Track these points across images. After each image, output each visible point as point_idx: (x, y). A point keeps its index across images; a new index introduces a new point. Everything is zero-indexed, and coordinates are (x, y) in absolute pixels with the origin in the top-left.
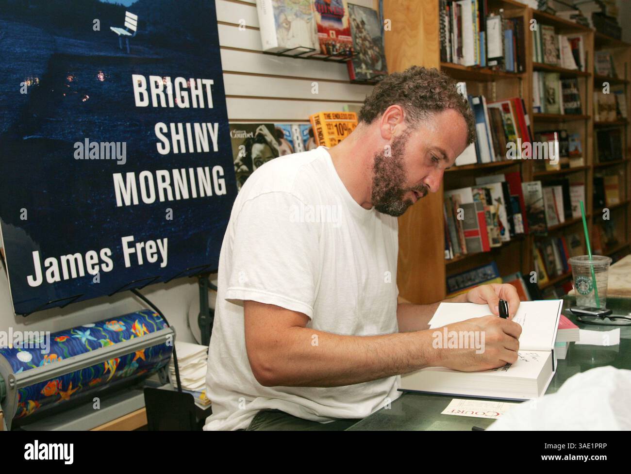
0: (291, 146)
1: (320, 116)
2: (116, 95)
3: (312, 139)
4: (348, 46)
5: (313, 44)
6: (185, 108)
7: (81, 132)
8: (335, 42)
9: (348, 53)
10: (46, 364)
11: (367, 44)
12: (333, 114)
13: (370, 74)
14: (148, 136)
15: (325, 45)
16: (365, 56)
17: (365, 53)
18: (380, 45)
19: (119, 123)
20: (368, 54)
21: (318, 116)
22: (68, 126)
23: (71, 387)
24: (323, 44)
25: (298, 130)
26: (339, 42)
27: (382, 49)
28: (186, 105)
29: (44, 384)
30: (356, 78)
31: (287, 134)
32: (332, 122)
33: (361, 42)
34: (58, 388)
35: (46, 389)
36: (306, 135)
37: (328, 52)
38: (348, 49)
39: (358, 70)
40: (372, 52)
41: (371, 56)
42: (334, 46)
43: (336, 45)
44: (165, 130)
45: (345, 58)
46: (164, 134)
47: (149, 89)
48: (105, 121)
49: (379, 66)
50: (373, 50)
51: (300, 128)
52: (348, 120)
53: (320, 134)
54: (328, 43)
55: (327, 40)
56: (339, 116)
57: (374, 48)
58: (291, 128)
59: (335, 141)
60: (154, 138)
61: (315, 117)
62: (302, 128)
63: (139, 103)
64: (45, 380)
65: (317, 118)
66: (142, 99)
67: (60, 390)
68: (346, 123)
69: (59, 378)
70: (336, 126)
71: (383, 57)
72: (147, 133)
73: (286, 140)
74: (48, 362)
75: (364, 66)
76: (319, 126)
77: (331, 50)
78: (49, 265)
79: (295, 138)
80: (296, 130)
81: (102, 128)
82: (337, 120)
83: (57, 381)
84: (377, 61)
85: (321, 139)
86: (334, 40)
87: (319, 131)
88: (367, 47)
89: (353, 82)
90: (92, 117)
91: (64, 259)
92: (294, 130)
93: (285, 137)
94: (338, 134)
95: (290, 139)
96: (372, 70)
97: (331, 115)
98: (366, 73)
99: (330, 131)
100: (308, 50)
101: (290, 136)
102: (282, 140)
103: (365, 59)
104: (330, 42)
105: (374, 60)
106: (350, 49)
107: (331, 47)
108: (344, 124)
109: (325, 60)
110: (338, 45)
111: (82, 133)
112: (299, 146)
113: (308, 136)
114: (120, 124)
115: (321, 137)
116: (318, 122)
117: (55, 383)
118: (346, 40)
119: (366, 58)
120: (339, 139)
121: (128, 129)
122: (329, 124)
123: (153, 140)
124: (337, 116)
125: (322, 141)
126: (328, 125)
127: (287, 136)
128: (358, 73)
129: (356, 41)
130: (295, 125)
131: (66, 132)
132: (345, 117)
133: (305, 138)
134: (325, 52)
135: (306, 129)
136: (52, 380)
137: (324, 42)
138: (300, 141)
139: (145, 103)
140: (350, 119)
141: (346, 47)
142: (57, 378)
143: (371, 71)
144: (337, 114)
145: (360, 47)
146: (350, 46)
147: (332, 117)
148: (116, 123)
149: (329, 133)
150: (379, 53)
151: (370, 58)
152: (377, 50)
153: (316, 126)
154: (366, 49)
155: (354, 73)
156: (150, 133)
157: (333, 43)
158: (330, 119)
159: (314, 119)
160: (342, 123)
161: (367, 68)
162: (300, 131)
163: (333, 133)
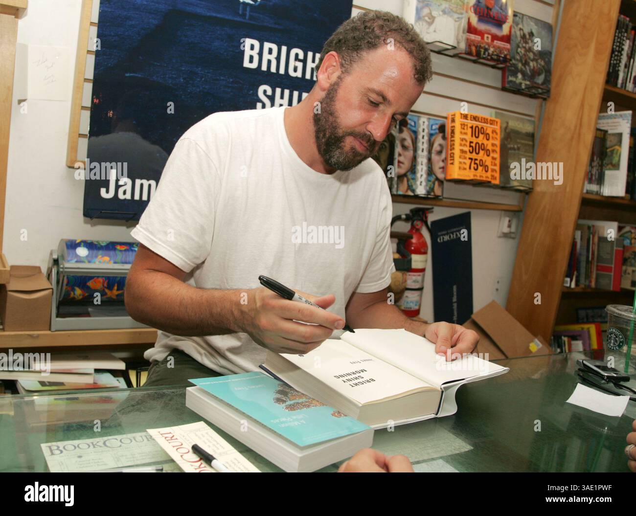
0: (414, 137)
1: (456, 115)
2: (225, 53)
3: (441, 135)
4: (504, 53)
5: (458, 43)
6: (297, 78)
7: (182, 78)
8: (489, 46)
9: (501, 59)
10: (97, 263)
11: (531, 55)
12: (471, 116)
13: (526, 85)
14: (249, 94)
15: (476, 47)
16: (525, 67)
17: (526, 64)
18: (547, 60)
19: (222, 78)
20: (529, 65)
21: (454, 115)
22: (170, 72)
23: (116, 288)
24: (474, 45)
25: (426, 123)
26: (494, 47)
27: (548, 63)
28: (299, 74)
29: (91, 278)
30: (507, 86)
31: (413, 124)
32: (468, 123)
33: (523, 52)
34: (103, 285)
35: (92, 283)
36: (435, 130)
37: (478, 54)
38: (503, 56)
39: (511, 78)
40: (535, 65)
41: (532, 68)
42: (486, 50)
43: (489, 49)
44: (269, 92)
45: (498, 64)
46: (268, 97)
47: (260, 54)
48: (208, 74)
49: (540, 79)
50: (537, 62)
51: (429, 122)
52: (489, 125)
53: (453, 132)
54: (480, 46)
55: (479, 42)
56: (478, 119)
57: (539, 61)
58: (418, 120)
59: (466, 141)
60: (256, 98)
61: (452, 115)
62: (432, 122)
63: (246, 64)
64: (92, 275)
65: (453, 117)
66: (251, 61)
67: (105, 287)
68: (485, 128)
69: (105, 277)
70: (472, 127)
71: (548, 72)
72: (250, 92)
73: (410, 129)
74: (100, 262)
75: (520, 76)
76: (453, 124)
77: (482, 53)
78: (123, 184)
79: (421, 130)
80: (424, 122)
81: (203, 79)
82: (474, 122)
83: (103, 280)
84: (539, 74)
85: (452, 137)
86: (487, 44)
87: (452, 128)
88: (530, 58)
89: (504, 89)
90: (195, 68)
91: (138, 182)
92: (421, 122)
93: (409, 126)
94: (472, 136)
95: (414, 129)
96: (530, 81)
97: (469, 117)
98: (521, 84)
99: (463, 131)
100: (449, 47)
101: (415, 127)
102: (405, 129)
103: (524, 69)
104: (482, 45)
105: (535, 73)
106: (505, 56)
107: (483, 50)
108: (482, 128)
109: (475, 62)
110: (491, 50)
111: (182, 80)
112: (423, 138)
113: (437, 131)
114: (223, 80)
115: (452, 134)
116: (453, 121)
117: (101, 280)
118: (502, 46)
119: (526, 69)
120: (472, 141)
121: (230, 85)
122: (464, 124)
123: (254, 99)
124: (475, 118)
125: (452, 139)
126: (463, 126)
127: (411, 125)
128: (511, 81)
129: (517, 50)
130: (425, 117)
131: (167, 76)
132: (485, 121)
133: (432, 132)
134: (474, 54)
135: (437, 124)
136: (98, 277)
137: (476, 44)
138: (425, 134)
139: (254, 65)
140: (491, 124)
141: (501, 53)
142: (103, 277)
143: (528, 83)
144: (476, 117)
145: (521, 57)
146: (506, 53)
147: (469, 118)
148: (218, 78)
149: (461, 133)
150: (543, 67)
151: (530, 70)
152: (543, 63)
153: (451, 124)
154: (528, 60)
155: (506, 80)
156: (253, 93)
157: (487, 47)
158: (467, 119)
159: (450, 117)
160: (480, 127)
161: (524, 79)
162: (428, 125)
163: (466, 134)
